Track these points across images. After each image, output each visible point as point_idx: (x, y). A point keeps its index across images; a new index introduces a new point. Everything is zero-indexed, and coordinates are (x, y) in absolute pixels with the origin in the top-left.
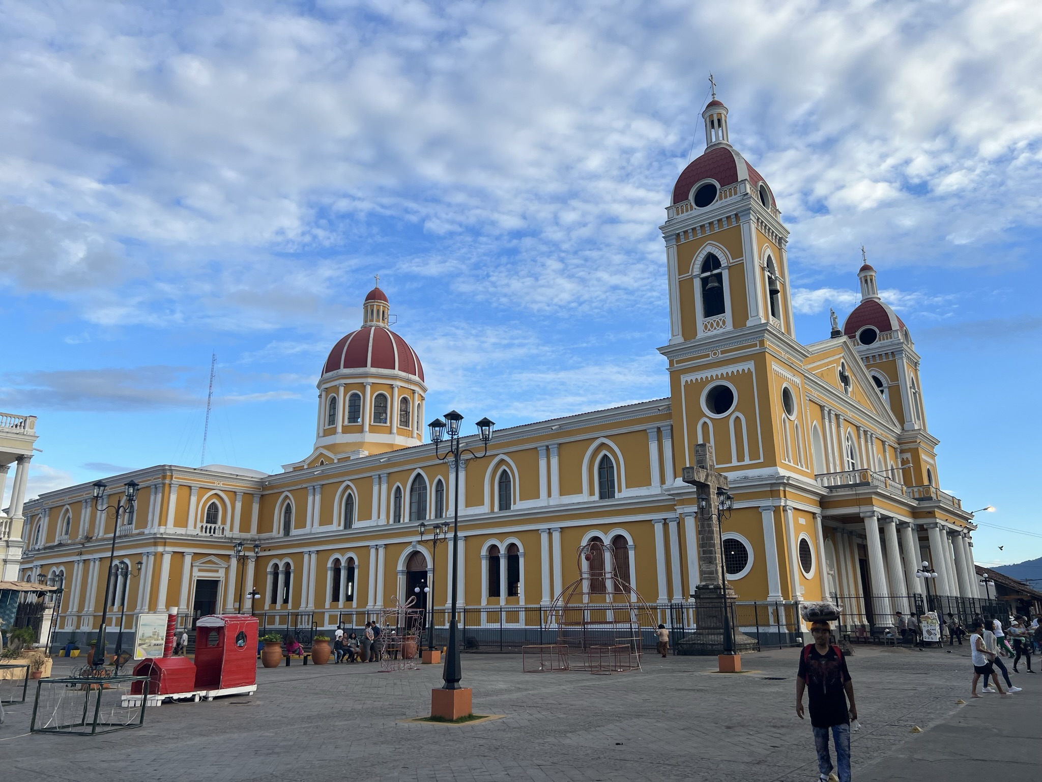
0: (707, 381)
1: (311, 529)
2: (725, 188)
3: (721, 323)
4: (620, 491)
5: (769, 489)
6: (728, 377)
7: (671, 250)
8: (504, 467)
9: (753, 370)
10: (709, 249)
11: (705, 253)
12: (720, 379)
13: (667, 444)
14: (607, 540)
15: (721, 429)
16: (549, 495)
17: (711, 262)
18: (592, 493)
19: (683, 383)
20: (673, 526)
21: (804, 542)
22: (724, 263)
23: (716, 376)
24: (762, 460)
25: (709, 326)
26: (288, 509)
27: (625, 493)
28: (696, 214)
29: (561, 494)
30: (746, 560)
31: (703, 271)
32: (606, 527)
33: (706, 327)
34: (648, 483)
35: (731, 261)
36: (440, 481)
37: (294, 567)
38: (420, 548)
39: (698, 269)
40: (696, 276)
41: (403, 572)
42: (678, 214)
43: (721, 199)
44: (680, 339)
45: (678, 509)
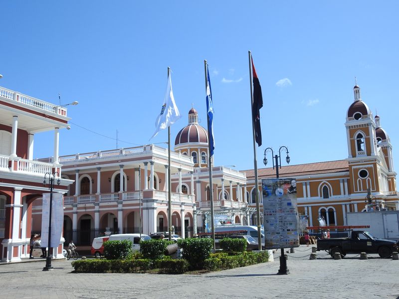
0: (360, 169)
2: (364, 115)
3: (363, 153)
4: (331, 196)
6: (366, 168)
7: (348, 131)
9: (373, 167)
10: (359, 132)
13: (346, 184)
14: (327, 210)
16: (307, 196)
17: (360, 136)
18: (321, 196)
19: (353, 169)
20: (348, 206)
22: (364, 137)
23: (363, 167)
24: (375, 190)
25: (360, 154)
27: (332, 198)
28: (355, 121)
29: (311, 196)
31: (357, 138)
32: (327, 206)
34: (340, 194)
42: (349, 120)
43: (362, 118)
44: (351, 157)
45: (352, 202)
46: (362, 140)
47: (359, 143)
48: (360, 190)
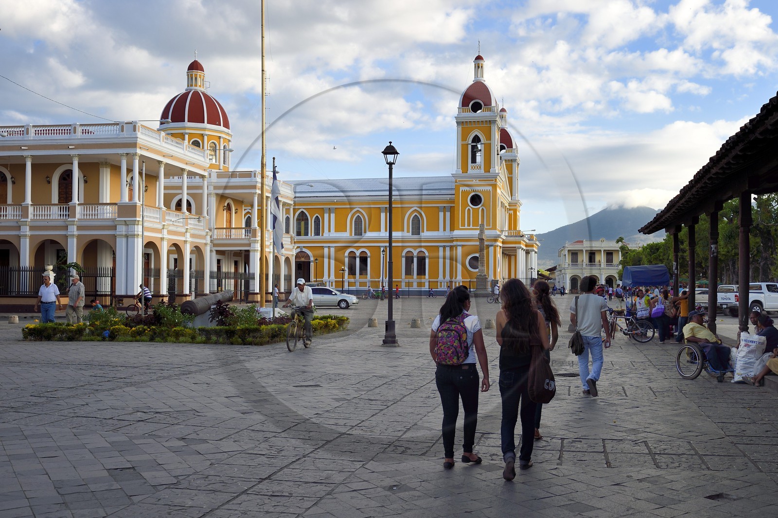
0: (471, 192)
2: (486, 106)
3: (479, 168)
4: (423, 232)
5: (494, 238)
6: (482, 192)
7: (459, 129)
8: (358, 214)
9: (491, 190)
10: (476, 133)
11: (474, 134)
12: (477, 191)
13: (448, 214)
14: (415, 253)
15: (476, 212)
17: (476, 139)
18: (408, 231)
19: (461, 191)
20: (448, 250)
21: (499, 257)
22: (482, 141)
24: (491, 227)
27: (426, 234)
31: (472, 142)
32: (415, 248)
33: (472, 168)
34: (437, 230)
35: (486, 141)
36: (318, 217)
38: (305, 250)
39: (470, 141)
40: (470, 144)
41: (294, 263)
42: (463, 112)
43: (483, 111)
44: (460, 171)
45: (455, 243)
46: (479, 146)
47: (474, 150)
48: (469, 225)
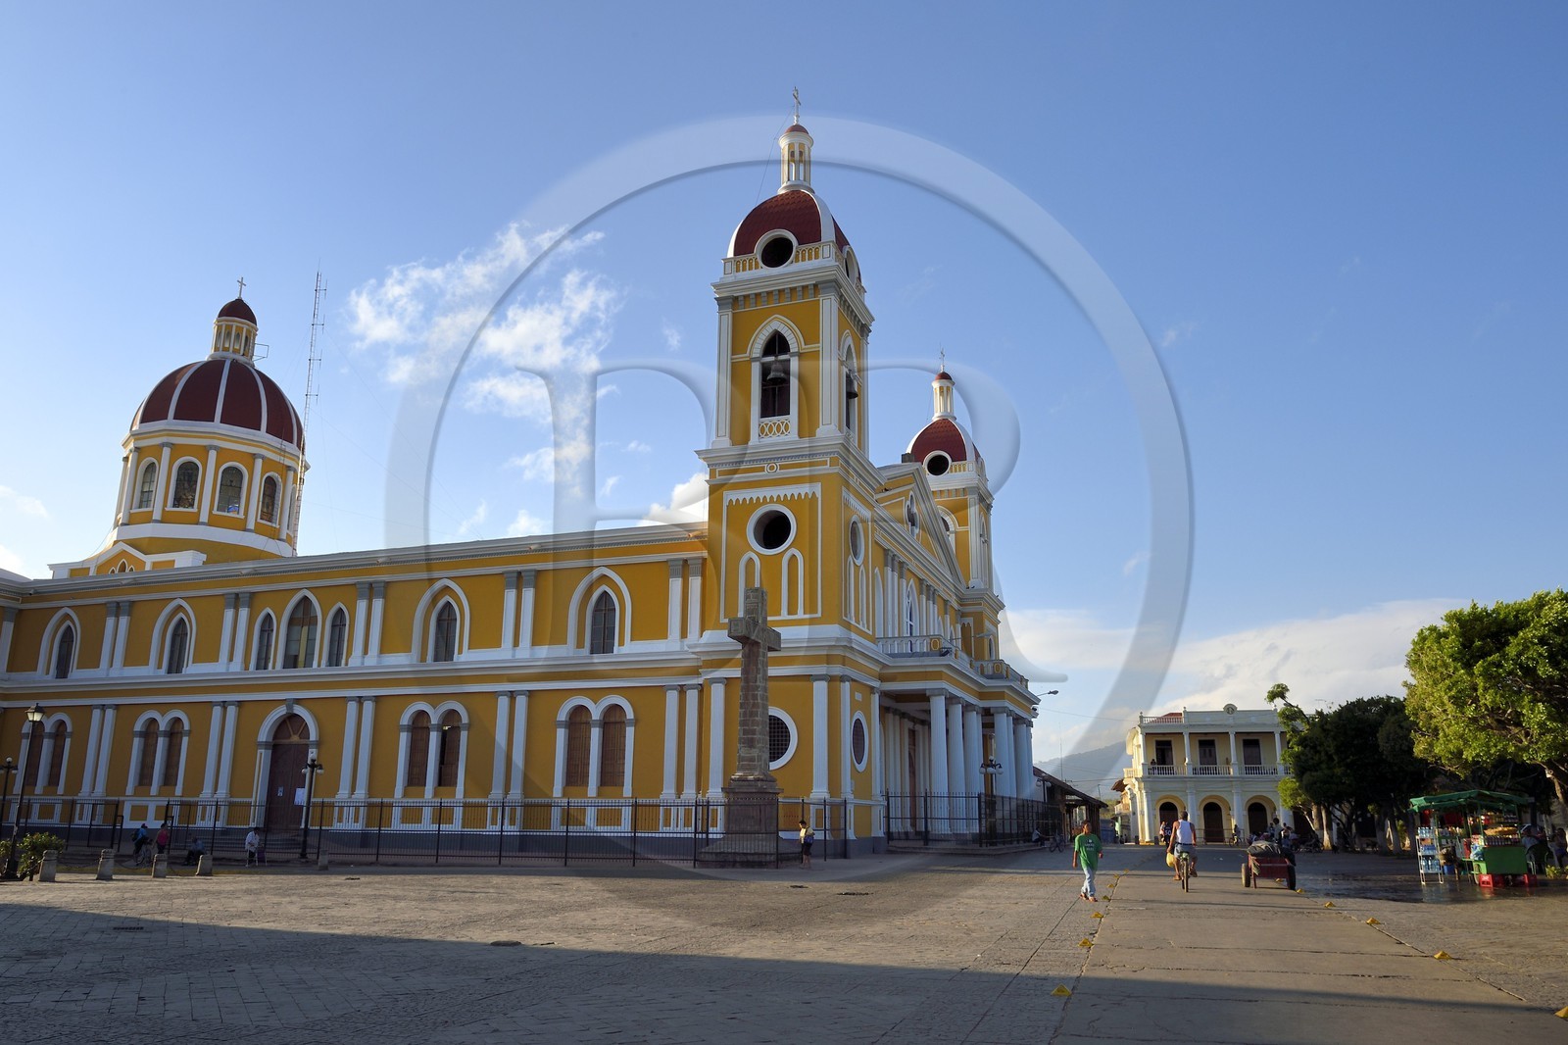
0: (759, 503)
1: (108, 670)
2: (803, 247)
3: (783, 428)
4: (621, 643)
5: (825, 653)
7: (725, 318)
8: (447, 598)
9: (819, 495)
10: (775, 325)
11: (771, 331)
12: (777, 502)
14: (596, 712)
15: (771, 569)
16: (516, 643)
17: (777, 344)
18: (580, 645)
19: (725, 503)
21: (858, 722)
22: (793, 348)
23: (771, 498)
24: (819, 615)
25: (767, 430)
26: (68, 638)
27: (629, 648)
28: (762, 274)
29: (534, 642)
30: (787, 745)
31: (765, 354)
32: (597, 695)
33: (762, 430)
34: (662, 633)
35: (803, 346)
36: (340, 610)
37: (73, 728)
38: (298, 710)
39: (759, 351)
40: (755, 359)
41: (266, 745)
42: (738, 270)
43: (797, 260)
44: (725, 442)
45: (707, 675)
